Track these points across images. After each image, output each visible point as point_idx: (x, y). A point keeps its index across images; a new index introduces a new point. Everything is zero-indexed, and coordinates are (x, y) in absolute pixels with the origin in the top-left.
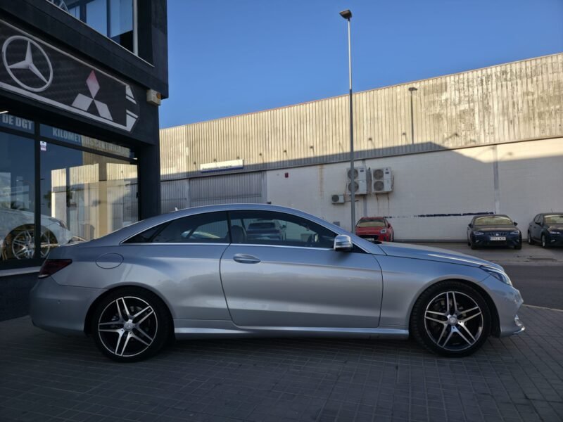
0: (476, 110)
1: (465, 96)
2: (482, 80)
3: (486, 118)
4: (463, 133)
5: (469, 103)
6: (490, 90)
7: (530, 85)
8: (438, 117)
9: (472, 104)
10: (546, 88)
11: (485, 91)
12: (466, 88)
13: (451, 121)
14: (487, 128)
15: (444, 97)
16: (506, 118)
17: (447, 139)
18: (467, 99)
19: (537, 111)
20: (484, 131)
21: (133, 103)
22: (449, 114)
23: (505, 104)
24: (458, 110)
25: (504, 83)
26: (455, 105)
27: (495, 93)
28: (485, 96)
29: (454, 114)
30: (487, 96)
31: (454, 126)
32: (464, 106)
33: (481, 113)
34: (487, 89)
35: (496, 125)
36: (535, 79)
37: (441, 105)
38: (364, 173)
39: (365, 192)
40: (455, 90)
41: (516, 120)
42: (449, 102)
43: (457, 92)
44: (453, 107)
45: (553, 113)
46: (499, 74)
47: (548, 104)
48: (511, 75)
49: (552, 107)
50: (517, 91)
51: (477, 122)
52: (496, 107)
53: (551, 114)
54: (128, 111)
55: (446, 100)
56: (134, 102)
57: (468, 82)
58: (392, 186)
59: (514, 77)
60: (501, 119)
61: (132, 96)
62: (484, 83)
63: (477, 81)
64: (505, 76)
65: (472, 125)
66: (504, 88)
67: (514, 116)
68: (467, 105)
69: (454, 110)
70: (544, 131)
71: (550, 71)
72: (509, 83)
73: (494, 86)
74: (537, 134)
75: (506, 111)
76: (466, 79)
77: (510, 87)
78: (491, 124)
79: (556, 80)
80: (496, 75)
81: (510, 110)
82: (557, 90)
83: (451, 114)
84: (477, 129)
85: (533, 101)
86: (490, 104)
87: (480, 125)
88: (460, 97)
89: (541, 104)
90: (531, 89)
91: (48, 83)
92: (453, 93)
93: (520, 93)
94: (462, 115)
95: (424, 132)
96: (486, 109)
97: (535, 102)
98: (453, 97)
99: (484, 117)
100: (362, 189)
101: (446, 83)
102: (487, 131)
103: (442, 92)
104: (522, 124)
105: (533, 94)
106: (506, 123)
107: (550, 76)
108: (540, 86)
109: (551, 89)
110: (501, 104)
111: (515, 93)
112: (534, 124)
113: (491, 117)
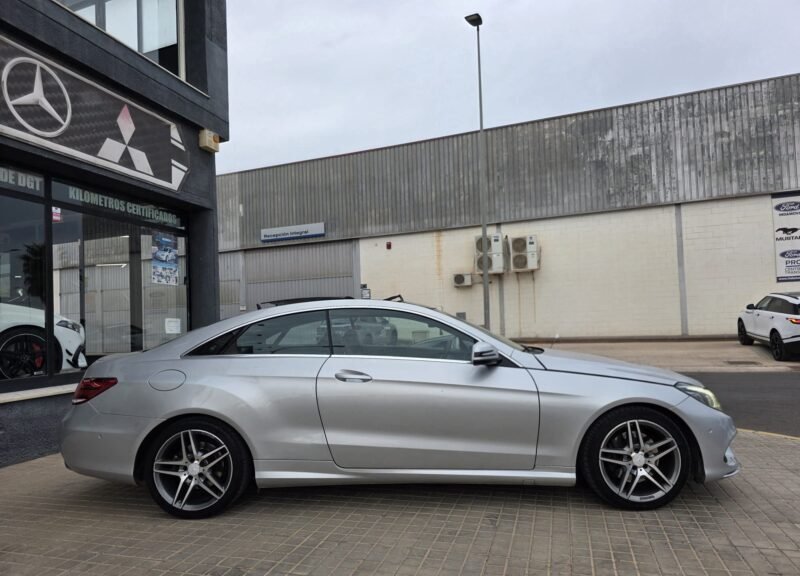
0: (653, 155)
1: (638, 137)
2: (660, 115)
3: (667, 168)
4: (636, 188)
5: (643, 147)
6: (671, 129)
7: (725, 123)
8: (600, 165)
9: (647, 148)
10: (746, 126)
11: (665, 130)
12: (639, 125)
13: (619, 171)
14: (667, 180)
15: (609, 137)
16: (693, 167)
17: (614, 194)
18: (640, 140)
19: (734, 158)
20: (664, 184)
21: (180, 149)
22: (616, 161)
23: (692, 147)
24: (630, 155)
25: (690, 119)
26: (625, 149)
27: (678, 132)
28: (665, 138)
29: (623, 161)
30: (667, 136)
31: (623, 178)
32: (637, 151)
33: (660, 160)
34: (668, 128)
35: (680, 178)
36: (731, 114)
37: (605, 149)
39: (500, 271)
40: (624, 127)
41: (707, 170)
42: (616, 145)
43: (627, 132)
44: (622, 152)
45: (756, 161)
46: (682, 106)
47: (749, 149)
48: (700, 108)
49: (754, 154)
50: (708, 130)
51: (654, 173)
52: (679, 153)
53: (752, 164)
54: (173, 162)
55: (613, 141)
56: (182, 147)
57: (642, 117)
58: (539, 262)
59: (703, 112)
60: (686, 168)
61: (180, 140)
62: (663, 119)
63: (654, 115)
64: (690, 110)
65: (648, 177)
66: (690, 127)
67: (704, 166)
68: (641, 149)
69: (623, 155)
70: (741, 186)
71: (751, 103)
72: (697, 119)
73: (677, 123)
74: (735, 189)
75: (693, 158)
76: (638, 113)
77: (697, 125)
78: (674, 175)
79: (759, 115)
80: (679, 109)
81: (699, 157)
82: (760, 130)
83: (619, 162)
84: (655, 182)
85: (729, 144)
86: (672, 148)
87: (658, 177)
88: (631, 138)
89: (740, 148)
90: (726, 129)
91: (65, 124)
92: (621, 132)
93: (711, 133)
94: (633, 162)
95: (583, 186)
96: (667, 156)
97: (732, 146)
98: (621, 136)
99: (663, 166)
100: (498, 266)
101: (612, 117)
102: (667, 186)
103: (606, 131)
104: (714, 177)
105: (729, 135)
106: (693, 174)
107: (752, 111)
108: (738, 124)
109: (753, 128)
110: (685, 149)
111: (705, 133)
112: (731, 177)
113: (673, 167)
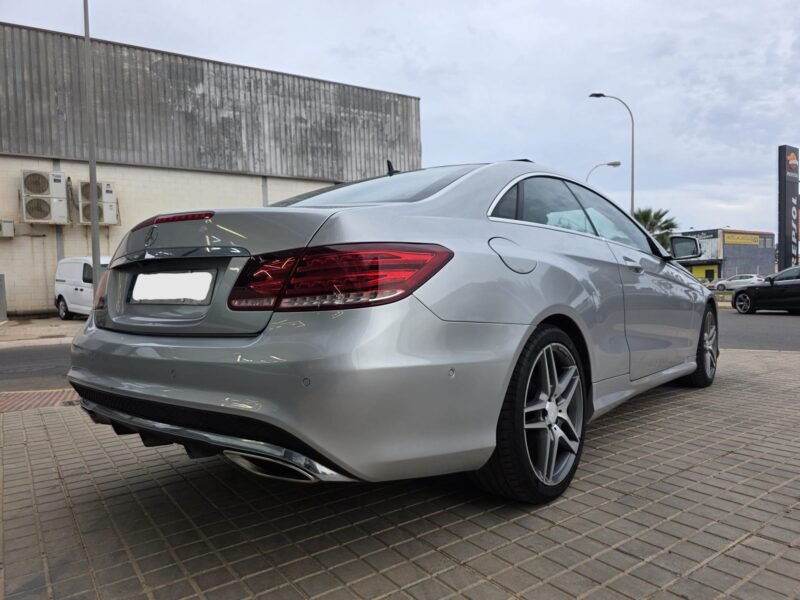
0: (243, 122)
1: (228, 99)
2: (250, 84)
3: (256, 139)
4: (227, 152)
5: (234, 112)
6: (259, 101)
7: (303, 110)
8: (190, 118)
9: (237, 113)
10: (319, 119)
11: (254, 100)
12: (229, 87)
13: (209, 130)
14: (256, 152)
15: (199, 90)
16: (278, 144)
17: (206, 153)
18: (231, 103)
19: (310, 144)
20: (253, 155)
22: (207, 119)
23: (277, 125)
24: (221, 115)
25: (276, 97)
26: (216, 108)
27: (265, 106)
28: (254, 108)
29: (214, 120)
30: (255, 108)
31: (214, 138)
32: (227, 113)
33: (250, 129)
34: (257, 99)
35: (267, 151)
36: (308, 103)
37: (196, 102)
38: (62, 186)
40: (215, 85)
41: (289, 150)
42: (207, 102)
43: (218, 90)
44: (213, 110)
45: (325, 151)
46: (269, 82)
47: (321, 139)
48: (284, 89)
49: (324, 145)
50: (290, 112)
51: (244, 140)
52: (267, 127)
53: (323, 153)
55: (203, 95)
57: (233, 80)
59: (287, 94)
60: (273, 144)
62: (252, 88)
63: (244, 82)
64: (276, 88)
65: (238, 143)
66: (276, 105)
67: (287, 145)
68: (232, 113)
69: (214, 115)
70: (315, 171)
71: (323, 100)
72: (281, 99)
73: (265, 97)
74: (309, 173)
75: (278, 135)
76: (229, 75)
77: (282, 106)
78: (262, 147)
79: (328, 112)
80: (267, 84)
81: (283, 134)
82: (329, 124)
83: (211, 120)
84: (245, 150)
85: (306, 131)
86: (261, 120)
87: (248, 146)
88: (222, 98)
89: (314, 137)
90: (304, 116)
92: (212, 88)
93: (293, 116)
94: (224, 123)
95: (170, 137)
96: (255, 126)
97: (308, 133)
98: (212, 94)
99: (253, 137)
101: (202, 70)
102: (256, 156)
103: (197, 83)
104: (295, 157)
105: (306, 122)
106: (278, 150)
107: (323, 106)
108: (313, 114)
109: (323, 122)
110: (272, 125)
111: (288, 114)
112: (307, 160)
113: (261, 138)
